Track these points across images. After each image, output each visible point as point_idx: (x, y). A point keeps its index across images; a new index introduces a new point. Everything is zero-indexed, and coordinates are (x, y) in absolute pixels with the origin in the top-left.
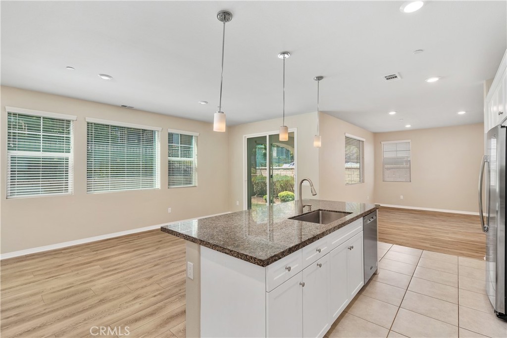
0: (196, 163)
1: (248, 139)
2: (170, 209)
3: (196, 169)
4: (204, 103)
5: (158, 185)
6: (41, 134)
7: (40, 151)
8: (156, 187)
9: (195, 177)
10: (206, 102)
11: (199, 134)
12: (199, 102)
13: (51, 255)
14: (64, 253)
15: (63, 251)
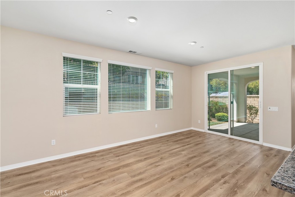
0: (172, 92)
1: (208, 74)
2: (156, 125)
3: (172, 97)
4: (193, 44)
5: (149, 107)
6: (82, 72)
7: (81, 83)
8: (148, 110)
9: (171, 102)
10: (195, 42)
11: (174, 71)
12: (189, 43)
13: (89, 157)
14: (98, 157)
15: (97, 155)
